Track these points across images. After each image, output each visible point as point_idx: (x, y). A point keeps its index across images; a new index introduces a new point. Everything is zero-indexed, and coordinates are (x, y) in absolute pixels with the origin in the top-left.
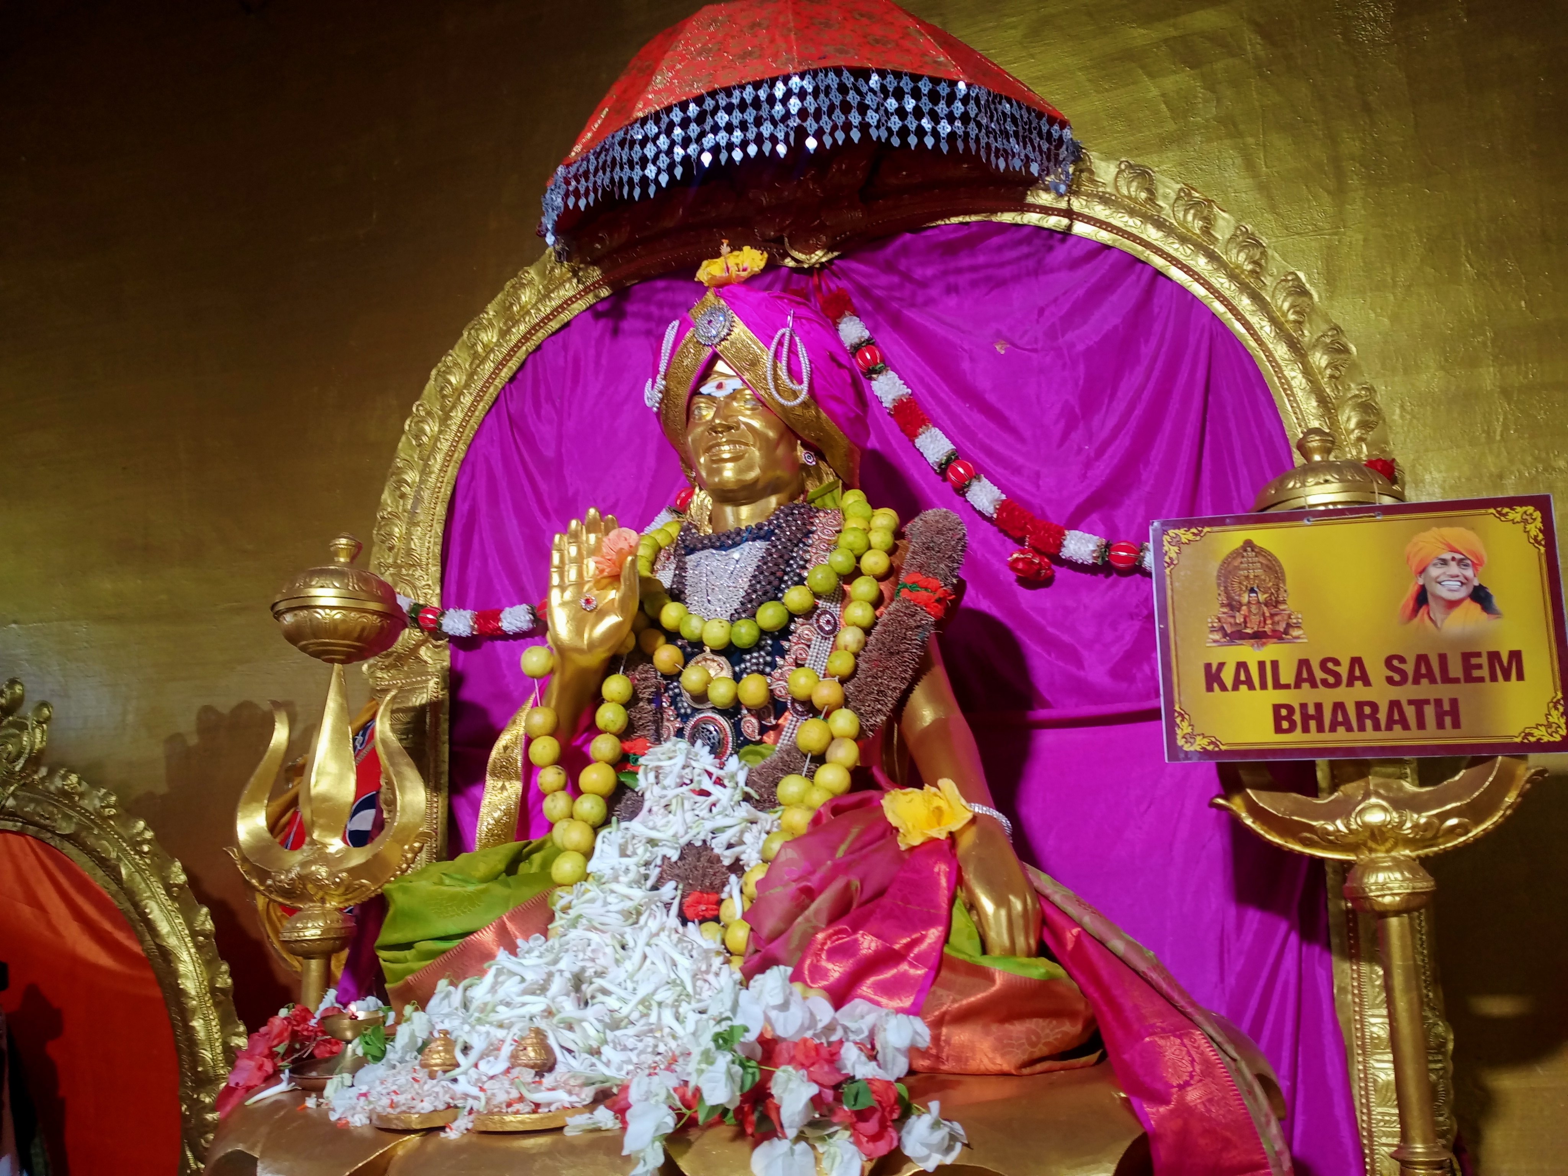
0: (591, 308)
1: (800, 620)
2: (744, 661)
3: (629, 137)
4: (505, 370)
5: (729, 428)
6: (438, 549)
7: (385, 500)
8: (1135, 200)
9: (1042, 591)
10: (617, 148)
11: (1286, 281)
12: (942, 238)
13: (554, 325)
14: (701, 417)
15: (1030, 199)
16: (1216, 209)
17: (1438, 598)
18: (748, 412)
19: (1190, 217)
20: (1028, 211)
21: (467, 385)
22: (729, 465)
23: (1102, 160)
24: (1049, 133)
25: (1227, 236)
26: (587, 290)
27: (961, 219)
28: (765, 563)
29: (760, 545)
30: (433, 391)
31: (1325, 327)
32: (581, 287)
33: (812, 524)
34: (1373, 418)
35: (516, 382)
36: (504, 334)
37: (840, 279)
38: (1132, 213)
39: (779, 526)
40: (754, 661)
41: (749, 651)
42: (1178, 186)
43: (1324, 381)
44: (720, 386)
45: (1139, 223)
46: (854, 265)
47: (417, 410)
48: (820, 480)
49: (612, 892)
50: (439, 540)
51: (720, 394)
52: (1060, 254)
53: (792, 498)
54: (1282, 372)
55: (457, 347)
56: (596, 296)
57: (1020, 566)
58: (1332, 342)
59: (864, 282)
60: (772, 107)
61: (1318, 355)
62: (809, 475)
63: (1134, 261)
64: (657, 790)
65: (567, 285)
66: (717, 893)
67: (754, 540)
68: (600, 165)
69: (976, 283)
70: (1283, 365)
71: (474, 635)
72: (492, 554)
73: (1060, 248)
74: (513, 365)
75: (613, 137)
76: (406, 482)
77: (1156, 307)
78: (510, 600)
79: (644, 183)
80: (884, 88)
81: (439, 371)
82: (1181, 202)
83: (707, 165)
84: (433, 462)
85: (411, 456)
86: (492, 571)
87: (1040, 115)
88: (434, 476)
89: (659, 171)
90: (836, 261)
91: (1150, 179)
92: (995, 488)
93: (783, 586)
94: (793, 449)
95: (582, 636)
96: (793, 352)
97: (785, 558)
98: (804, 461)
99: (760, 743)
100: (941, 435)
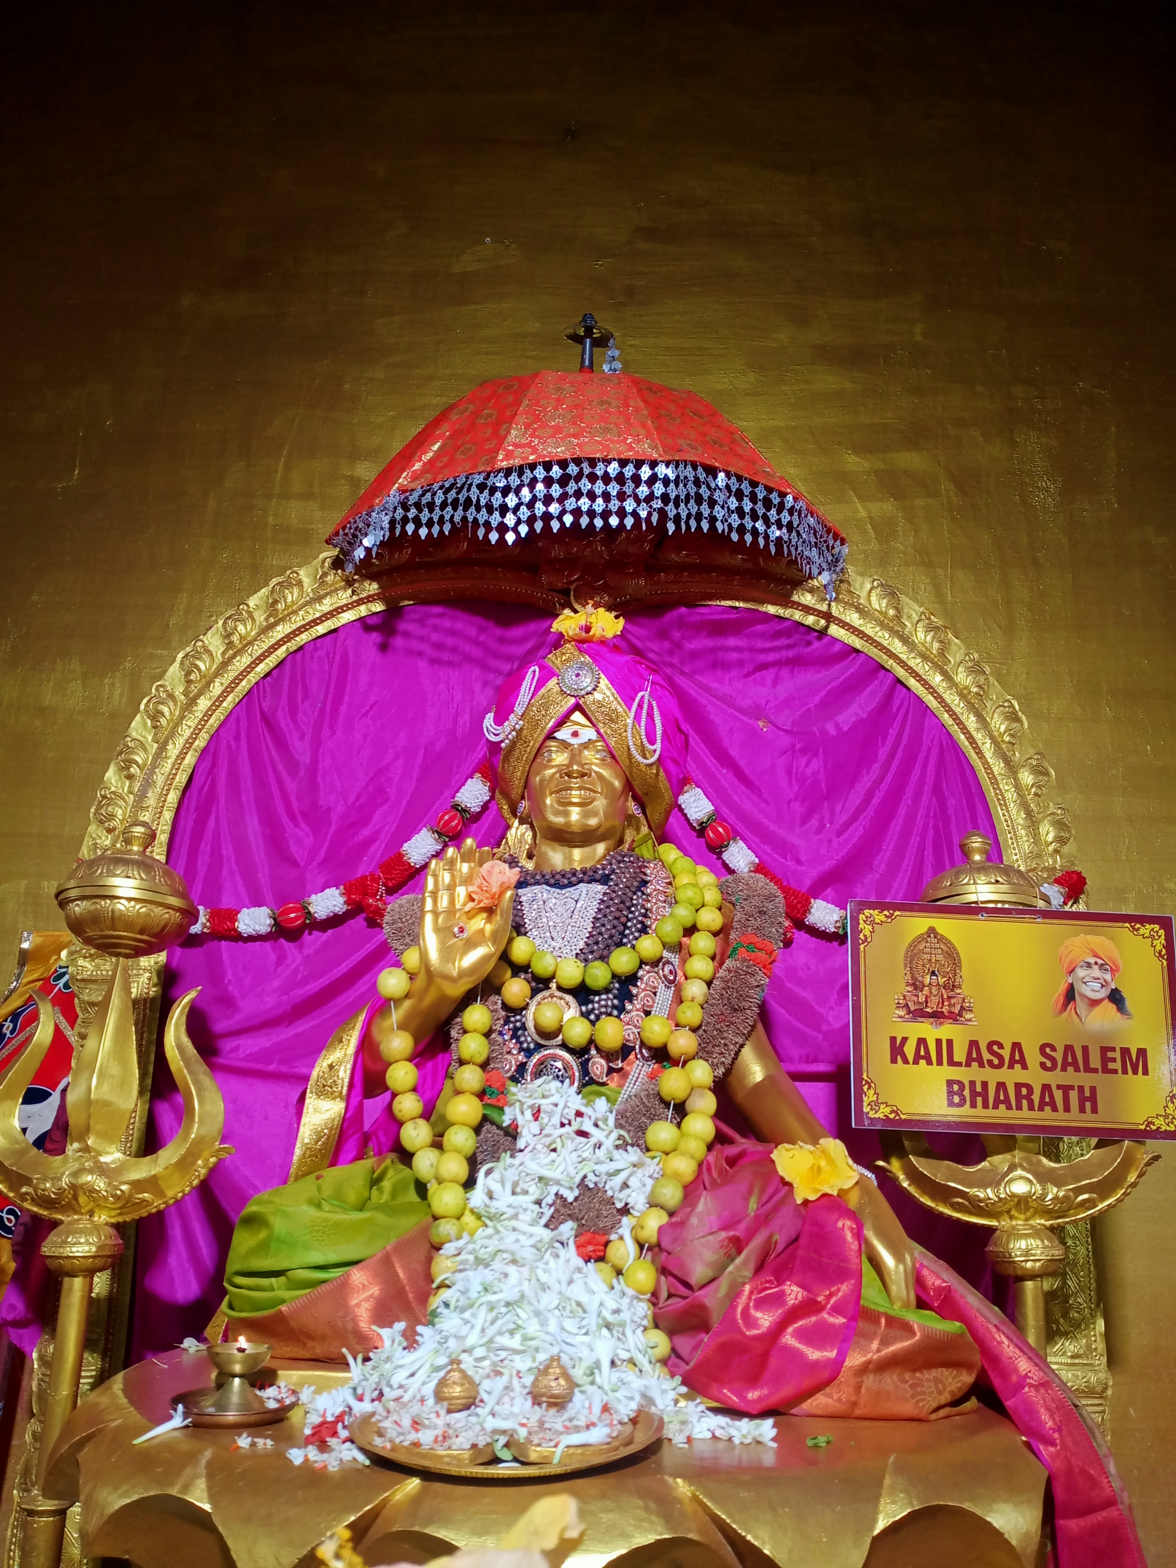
0: (361, 620)
1: (647, 968)
2: (592, 1002)
3: (489, 482)
4: (262, 665)
5: (583, 775)
7: (110, 779)
8: (885, 614)
10: (474, 489)
11: (1003, 706)
13: (321, 629)
14: (552, 761)
15: (795, 598)
16: (950, 635)
18: (598, 761)
19: (929, 638)
20: (792, 607)
22: (577, 809)
23: (859, 574)
25: (958, 660)
26: (360, 602)
27: (730, 603)
28: (607, 907)
29: (599, 889)
30: (178, 674)
31: (1032, 751)
32: (355, 598)
33: (645, 874)
34: (1065, 835)
35: (269, 679)
36: (265, 629)
38: (883, 626)
39: (613, 871)
40: (603, 1003)
41: (597, 993)
42: (922, 609)
43: (1030, 797)
45: (887, 636)
47: (157, 690)
48: (638, 830)
49: (514, 1229)
51: (575, 741)
52: (817, 649)
53: (618, 846)
54: (998, 784)
55: (209, 634)
56: (369, 609)
58: (1038, 765)
59: (639, 644)
61: (1026, 774)
63: (881, 667)
64: (535, 1127)
65: (340, 594)
66: (605, 1234)
67: (589, 882)
68: (449, 501)
69: (740, 663)
70: (999, 778)
71: (203, 933)
72: (227, 850)
73: (816, 645)
74: (271, 662)
75: (467, 478)
76: (136, 763)
77: (894, 710)
78: (247, 901)
79: (503, 529)
80: (728, 487)
81: (187, 655)
82: (920, 625)
83: (568, 525)
84: (170, 747)
85: (145, 737)
86: (225, 868)
87: (829, 531)
88: (170, 761)
89: (519, 522)
91: (898, 600)
93: (627, 932)
94: (626, 800)
95: (454, 964)
96: (650, 715)
97: (626, 905)
98: (630, 812)
99: (604, 1084)
100: (703, 796)
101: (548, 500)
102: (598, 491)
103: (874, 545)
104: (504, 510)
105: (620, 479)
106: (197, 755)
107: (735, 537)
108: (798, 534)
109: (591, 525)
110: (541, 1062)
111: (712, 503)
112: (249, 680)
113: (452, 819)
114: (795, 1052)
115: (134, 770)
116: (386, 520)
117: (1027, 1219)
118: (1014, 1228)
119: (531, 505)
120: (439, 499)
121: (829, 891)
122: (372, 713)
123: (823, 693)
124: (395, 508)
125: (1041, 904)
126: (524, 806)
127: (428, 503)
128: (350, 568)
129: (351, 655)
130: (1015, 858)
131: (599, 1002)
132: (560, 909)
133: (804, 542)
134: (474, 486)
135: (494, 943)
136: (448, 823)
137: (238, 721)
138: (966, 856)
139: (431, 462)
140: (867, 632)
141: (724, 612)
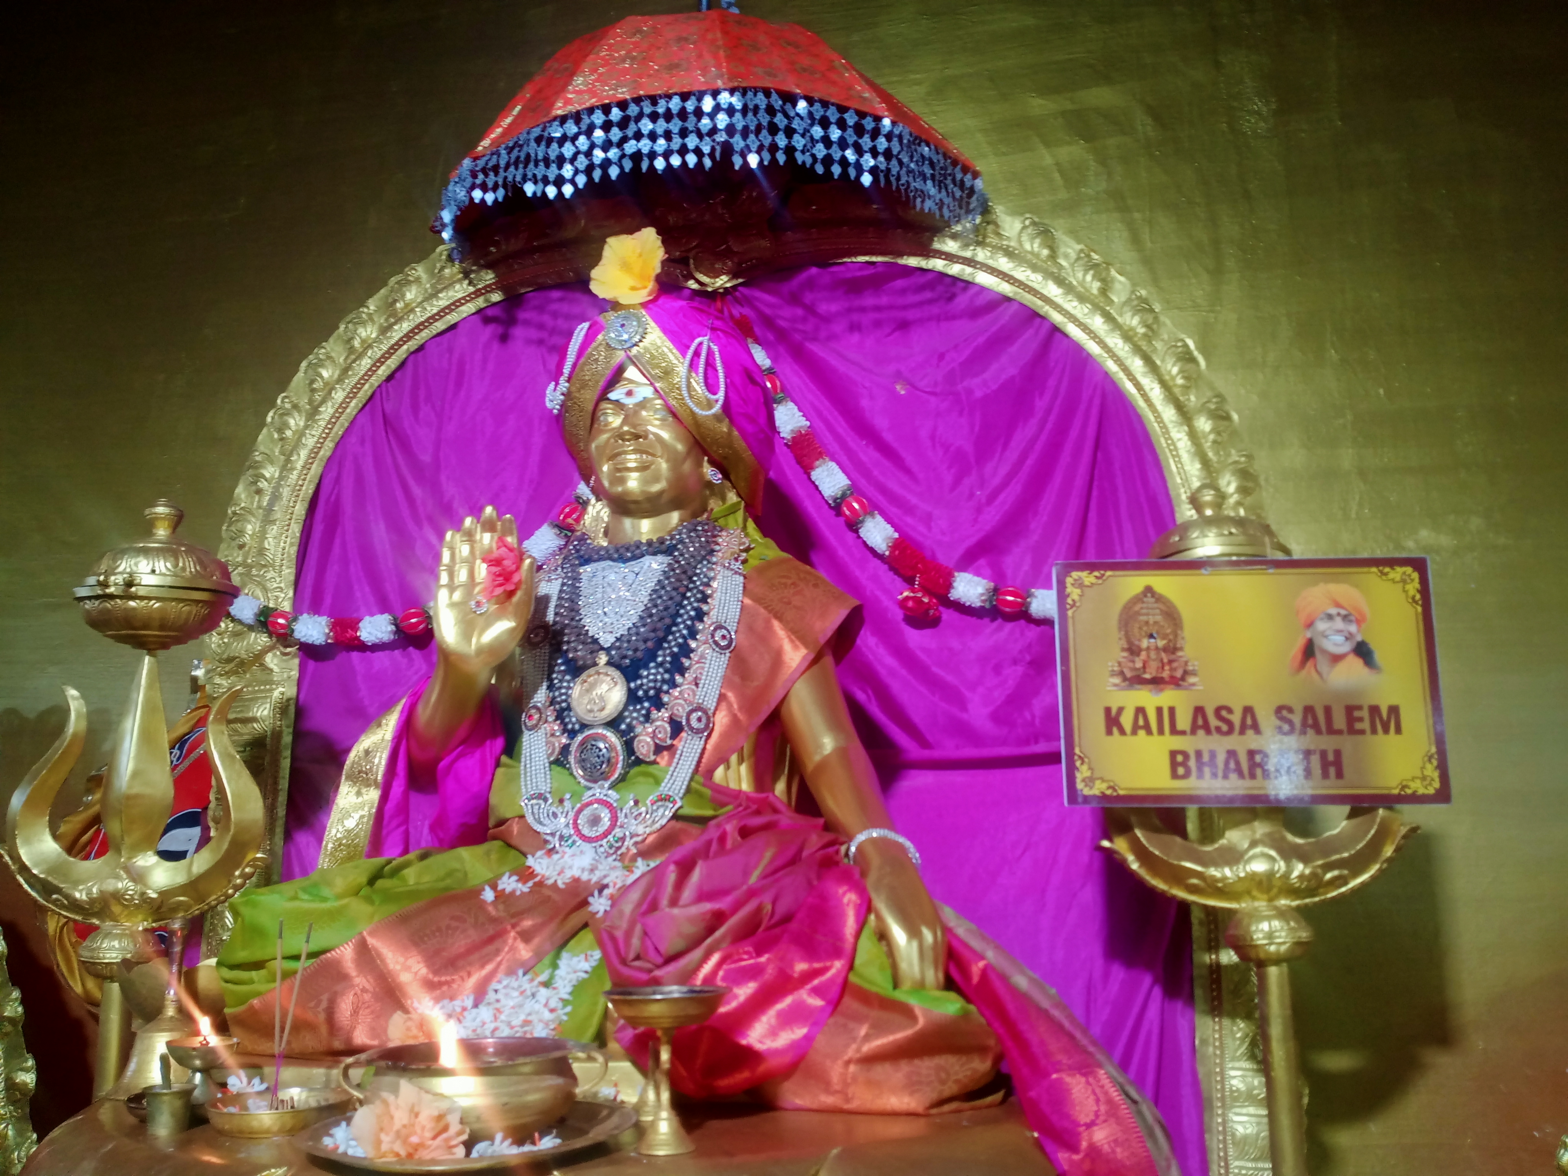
0: (479, 312)
2: (641, 677)
3: (546, 134)
4: (383, 368)
5: (637, 437)
6: (294, 550)
7: (239, 495)
8: (1037, 256)
9: (928, 632)
10: (533, 144)
11: (1176, 346)
12: (849, 275)
13: (440, 326)
14: (607, 424)
15: (936, 245)
16: (1113, 273)
17: (1324, 652)
18: (657, 423)
19: (1089, 278)
20: (933, 257)
21: (340, 380)
22: (635, 475)
23: (1007, 214)
24: (962, 182)
25: (1123, 299)
26: (478, 293)
27: (866, 258)
28: (668, 578)
29: (662, 560)
30: (302, 384)
31: (1209, 394)
32: (471, 289)
33: (716, 542)
34: (1250, 484)
35: (393, 382)
36: (385, 330)
37: (742, 306)
38: (1035, 268)
40: (651, 677)
41: (646, 667)
42: (1080, 247)
43: (1207, 445)
44: (629, 393)
45: (1040, 278)
46: (758, 294)
47: (283, 402)
48: (724, 499)
50: (297, 541)
51: (629, 402)
52: (962, 301)
53: (695, 515)
54: (1169, 433)
55: (331, 340)
56: (486, 300)
57: (910, 604)
58: (1217, 409)
59: (768, 311)
60: (699, 120)
61: (1203, 420)
62: (713, 494)
63: (1034, 314)
65: (458, 287)
68: (512, 160)
69: (879, 323)
70: (1170, 426)
71: (328, 644)
73: (962, 298)
74: (393, 363)
75: (528, 134)
76: (264, 477)
79: (559, 182)
80: (810, 114)
81: (310, 363)
82: (1081, 262)
83: (627, 171)
84: (295, 458)
85: (272, 450)
87: (955, 163)
88: (296, 472)
89: (576, 172)
90: (740, 288)
91: (1053, 238)
92: (889, 526)
93: (685, 602)
94: (700, 465)
95: (472, 640)
96: (710, 364)
97: (688, 574)
98: (708, 479)
100: (837, 470)
101: (607, 146)
102: (660, 131)
104: (561, 161)
105: (683, 114)
106: (323, 464)
107: (820, 169)
108: (901, 163)
110: (582, 743)
111: (790, 132)
112: (371, 385)
123: (969, 349)
131: (647, 677)
132: (619, 584)
134: (533, 140)
135: (515, 616)
136: (568, 516)
139: (510, 125)
140: (1018, 276)
141: (860, 269)
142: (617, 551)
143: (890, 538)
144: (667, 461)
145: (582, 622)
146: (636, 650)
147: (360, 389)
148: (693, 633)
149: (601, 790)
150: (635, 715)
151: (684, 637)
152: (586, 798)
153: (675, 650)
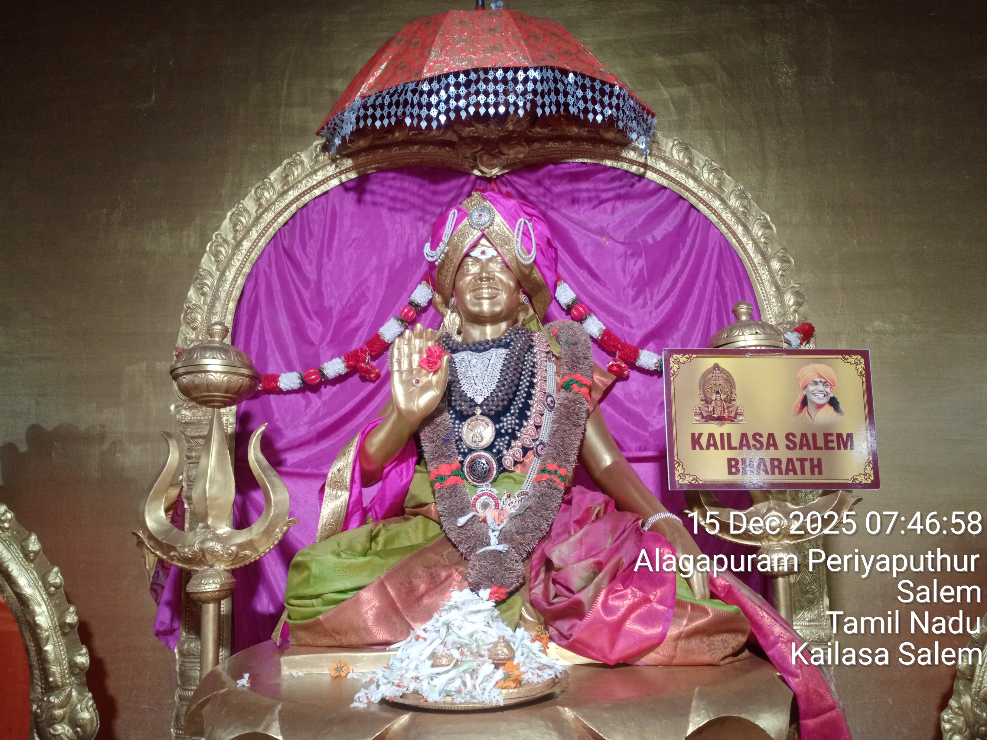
0: (342, 184)
2: (502, 422)
4: (281, 218)
5: (489, 279)
7: (191, 296)
8: (682, 163)
11: (760, 219)
12: (573, 170)
13: (317, 192)
14: (469, 271)
15: (623, 155)
16: (725, 174)
18: (499, 270)
19: (711, 177)
20: (622, 161)
21: (254, 225)
22: (487, 301)
23: (664, 136)
25: (730, 190)
26: (341, 173)
27: (580, 160)
28: (509, 363)
29: (503, 352)
30: (228, 226)
31: (779, 247)
32: (338, 170)
34: (801, 300)
35: (287, 226)
36: (282, 194)
37: (507, 186)
38: (681, 170)
40: (509, 422)
41: (505, 416)
42: (706, 158)
43: (778, 277)
45: (684, 176)
46: (515, 179)
47: (216, 237)
48: (527, 312)
51: (483, 258)
53: (514, 324)
54: (757, 270)
55: (246, 199)
56: (347, 177)
57: (615, 368)
58: (783, 256)
59: (521, 189)
60: (516, 85)
61: (776, 262)
63: (681, 198)
65: (328, 168)
67: (497, 347)
68: (394, 102)
69: (590, 200)
70: (758, 266)
72: (269, 337)
73: (638, 185)
74: (287, 215)
75: (404, 86)
76: (207, 285)
77: (690, 225)
78: (284, 369)
79: (429, 119)
80: (576, 82)
81: (233, 214)
82: (705, 168)
83: (472, 114)
84: (227, 274)
85: (211, 268)
86: (269, 349)
87: (644, 109)
88: (228, 283)
89: (439, 113)
90: (506, 176)
91: (691, 153)
92: (600, 322)
93: (522, 377)
94: (518, 293)
95: (414, 403)
97: (521, 360)
98: (521, 301)
99: (513, 471)
100: (568, 288)
101: (458, 98)
102: (491, 90)
103: (675, 117)
104: (429, 106)
105: (505, 81)
107: (582, 116)
109: (487, 113)
110: (473, 460)
111: (566, 94)
112: (274, 228)
113: (409, 311)
114: (633, 445)
115: (206, 289)
116: (353, 117)
117: (779, 541)
118: (770, 546)
119: (447, 102)
120: (387, 101)
121: (651, 344)
122: (354, 245)
123: (644, 217)
124: (359, 109)
125: (785, 346)
126: (453, 301)
127: (380, 104)
128: (333, 150)
129: (338, 208)
130: (769, 317)
131: (506, 422)
132: (480, 366)
133: (627, 117)
134: (409, 91)
135: (438, 389)
136: (407, 314)
137: (269, 254)
138: (737, 316)
139: (381, 76)
140: (671, 175)
141: (578, 167)
142: (474, 345)
143: (601, 329)
144: (505, 293)
145: (462, 388)
146: (497, 406)
147: (267, 231)
148: (529, 396)
149: (485, 487)
150: (501, 444)
151: (524, 398)
152: (479, 492)
153: (521, 405)
